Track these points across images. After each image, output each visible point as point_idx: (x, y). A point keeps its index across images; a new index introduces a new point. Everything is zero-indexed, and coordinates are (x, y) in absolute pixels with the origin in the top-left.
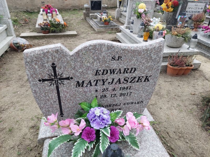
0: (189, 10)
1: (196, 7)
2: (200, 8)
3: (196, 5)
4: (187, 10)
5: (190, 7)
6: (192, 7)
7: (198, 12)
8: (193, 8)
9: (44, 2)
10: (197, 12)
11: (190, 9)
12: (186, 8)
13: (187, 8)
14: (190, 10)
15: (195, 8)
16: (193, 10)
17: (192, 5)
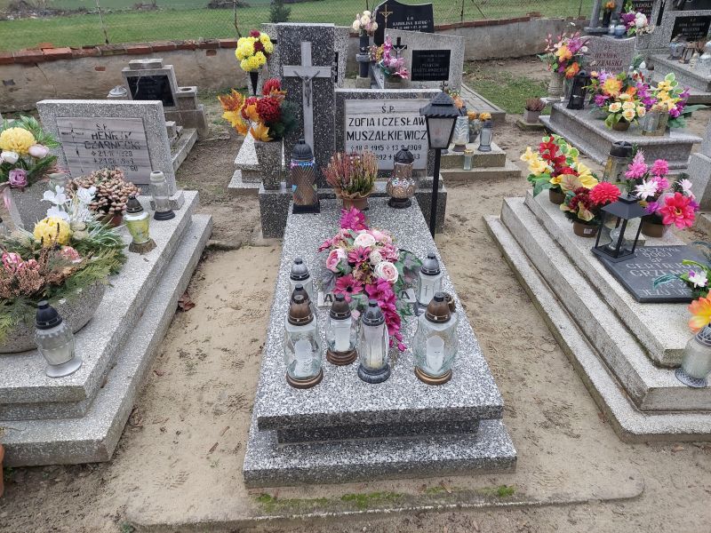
0: (359, 129)
1: (388, 116)
2: (412, 119)
3: (387, 109)
4: (348, 129)
5: (360, 117)
6: (369, 117)
7: (408, 135)
8: (376, 122)
9: (12, 81)
10: (402, 137)
11: (361, 123)
12: (341, 123)
13: (348, 122)
14: (364, 127)
15: (386, 122)
16: (377, 128)
17: (366, 111)
